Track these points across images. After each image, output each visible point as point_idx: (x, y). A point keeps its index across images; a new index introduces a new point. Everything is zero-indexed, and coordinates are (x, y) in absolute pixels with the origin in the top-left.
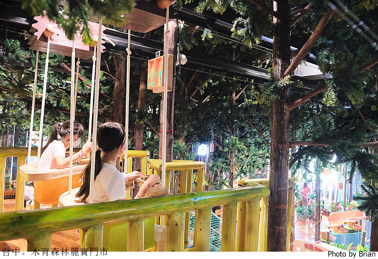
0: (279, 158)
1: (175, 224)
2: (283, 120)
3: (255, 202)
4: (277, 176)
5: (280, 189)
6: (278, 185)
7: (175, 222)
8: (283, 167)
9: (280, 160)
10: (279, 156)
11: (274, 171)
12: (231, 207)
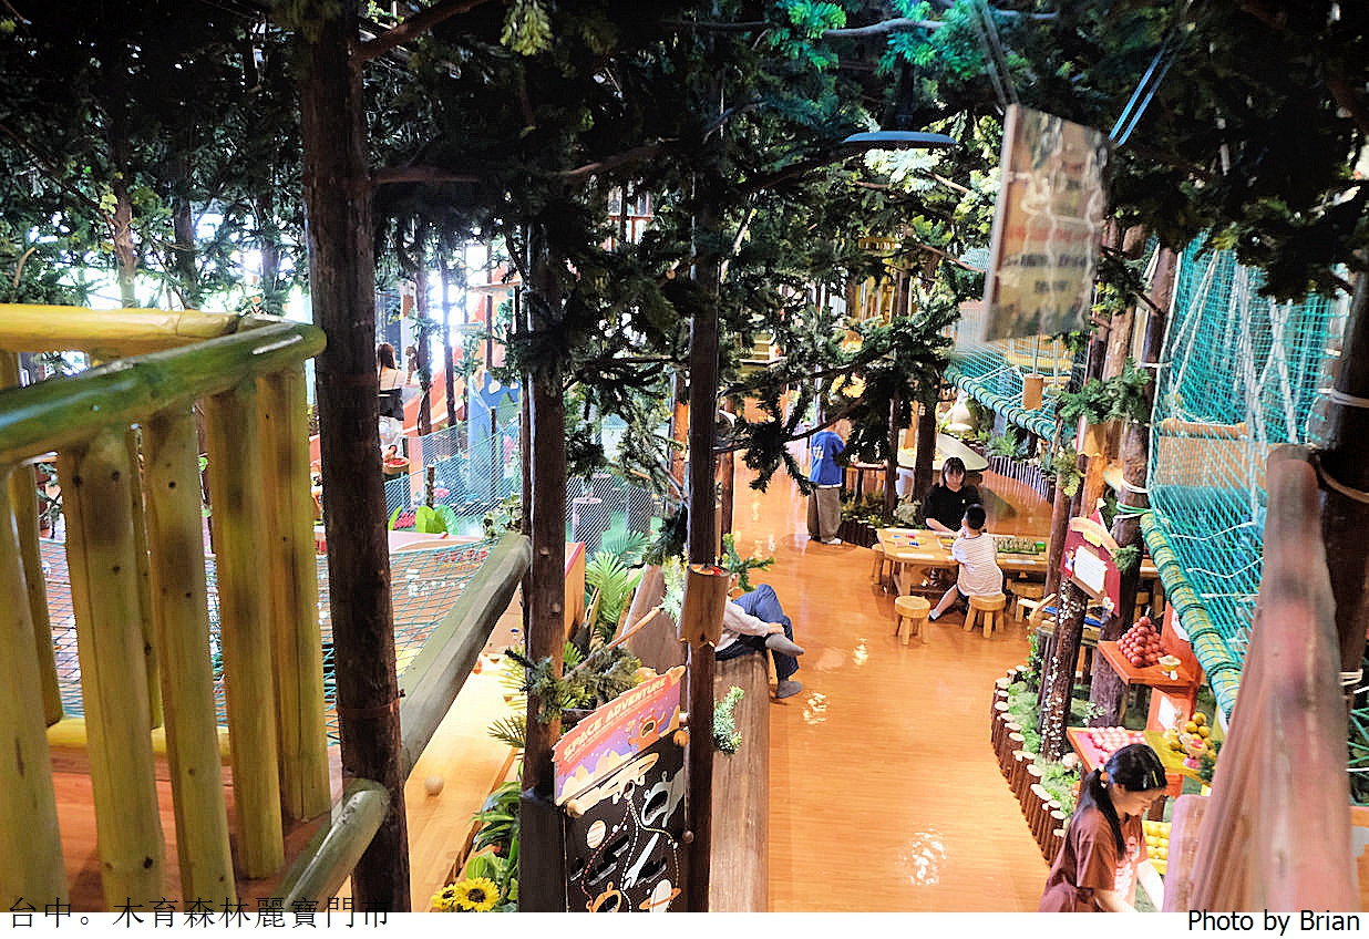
0: (346, 224)
1: (110, 473)
2: (349, 95)
3: (293, 375)
4: (344, 284)
5: (357, 324)
6: (351, 313)
7: (108, 465)
8: (362, 253)
9: (350, 230)
10: (344, 217)
11: (333, 270)
12: (241, 396)
